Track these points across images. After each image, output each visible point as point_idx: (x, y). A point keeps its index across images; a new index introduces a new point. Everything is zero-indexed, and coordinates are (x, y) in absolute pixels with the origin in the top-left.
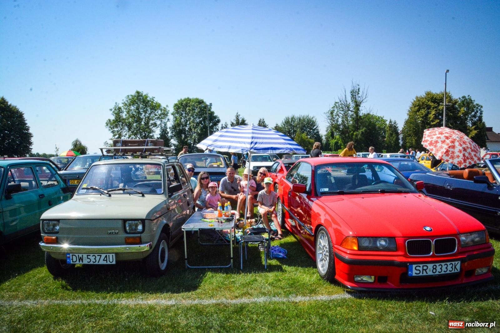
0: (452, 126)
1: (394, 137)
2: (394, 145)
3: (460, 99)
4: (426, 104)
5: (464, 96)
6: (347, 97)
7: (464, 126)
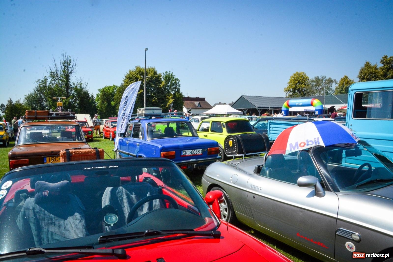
0: (155, 95)
1: (105, 105)
2: (106, 111)
3: (164, 74)
4: (134, 77)
5: (167, 72)
6: (57, 66)
7: (164, 95)
